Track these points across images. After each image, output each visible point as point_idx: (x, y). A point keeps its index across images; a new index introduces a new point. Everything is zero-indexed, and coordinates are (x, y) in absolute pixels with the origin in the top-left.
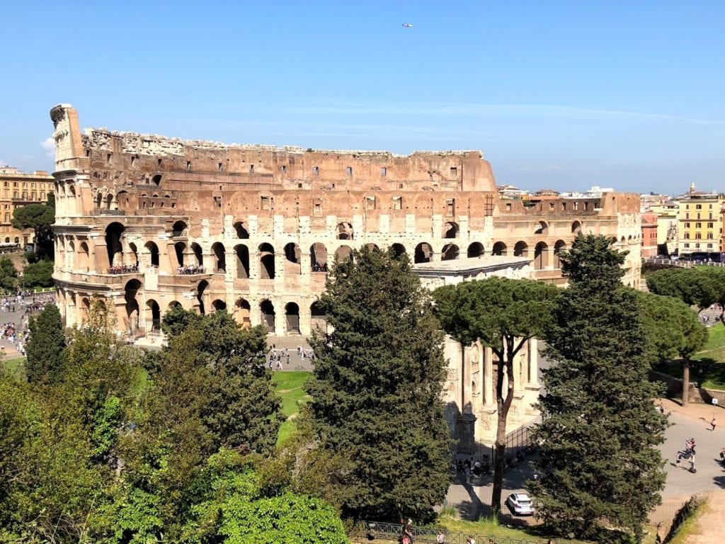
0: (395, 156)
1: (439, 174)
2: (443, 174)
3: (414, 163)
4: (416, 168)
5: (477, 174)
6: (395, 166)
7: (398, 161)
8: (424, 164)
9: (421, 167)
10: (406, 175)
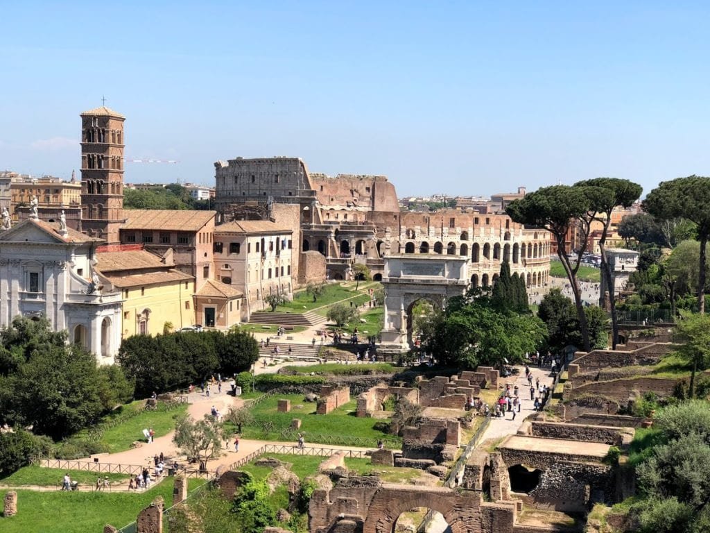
0: (329, 177)
1: (357, 192)
2: (360, 191)
3: (341, 183)
4: (342, 186)
5: (385, 193)
6: (329, 185)
7: (331, 181)
8: (348, 184)
9: (346, 186)
10: (335, 191)
